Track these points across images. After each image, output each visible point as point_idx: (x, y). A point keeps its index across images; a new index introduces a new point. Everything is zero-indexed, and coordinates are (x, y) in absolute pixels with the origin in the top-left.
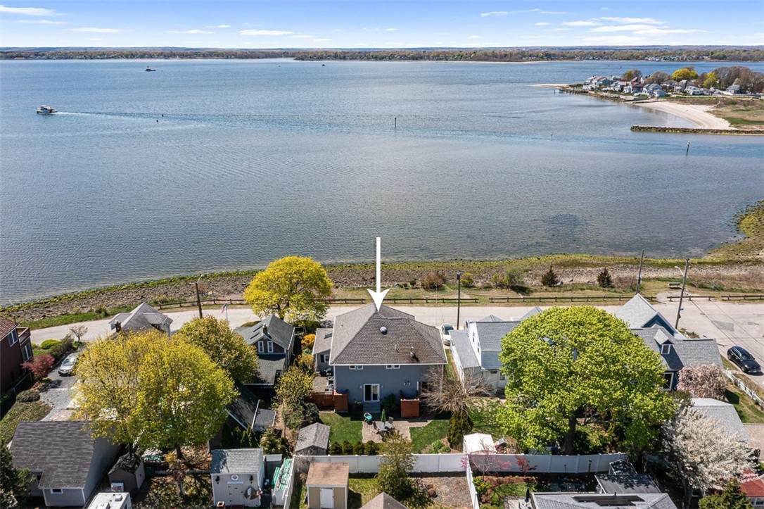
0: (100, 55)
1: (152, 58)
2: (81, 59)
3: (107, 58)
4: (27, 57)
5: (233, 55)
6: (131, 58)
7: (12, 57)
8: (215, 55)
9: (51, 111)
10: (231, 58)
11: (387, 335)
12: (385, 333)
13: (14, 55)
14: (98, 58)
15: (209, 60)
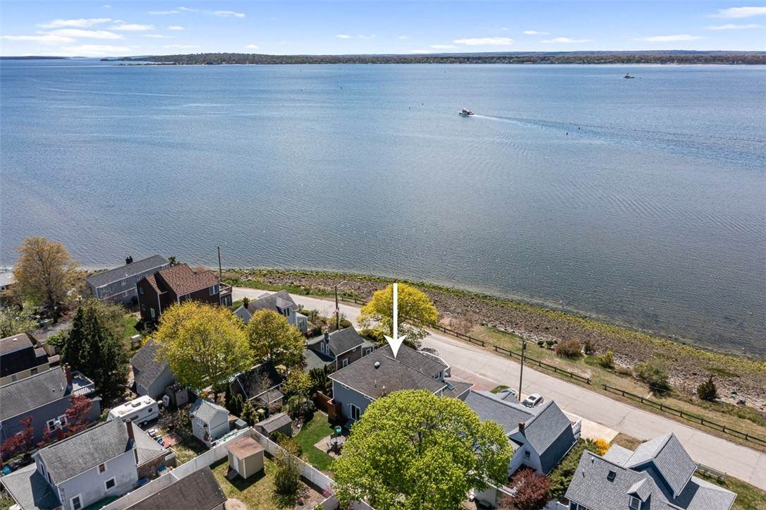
0: (598, 60)
1: (648, 62)
2: (580, 63)
3: (604, 63)
4: (534, 62)
5: (741, 60)
6: (627, 63)
7: (522, 62)
8: (719, 60)
9: (469, 113)
10: (737, 63)
11: (377, 371)
12: (377, 367)
13: (525, 59)
14: (595, 63)
15: (711, 65)
